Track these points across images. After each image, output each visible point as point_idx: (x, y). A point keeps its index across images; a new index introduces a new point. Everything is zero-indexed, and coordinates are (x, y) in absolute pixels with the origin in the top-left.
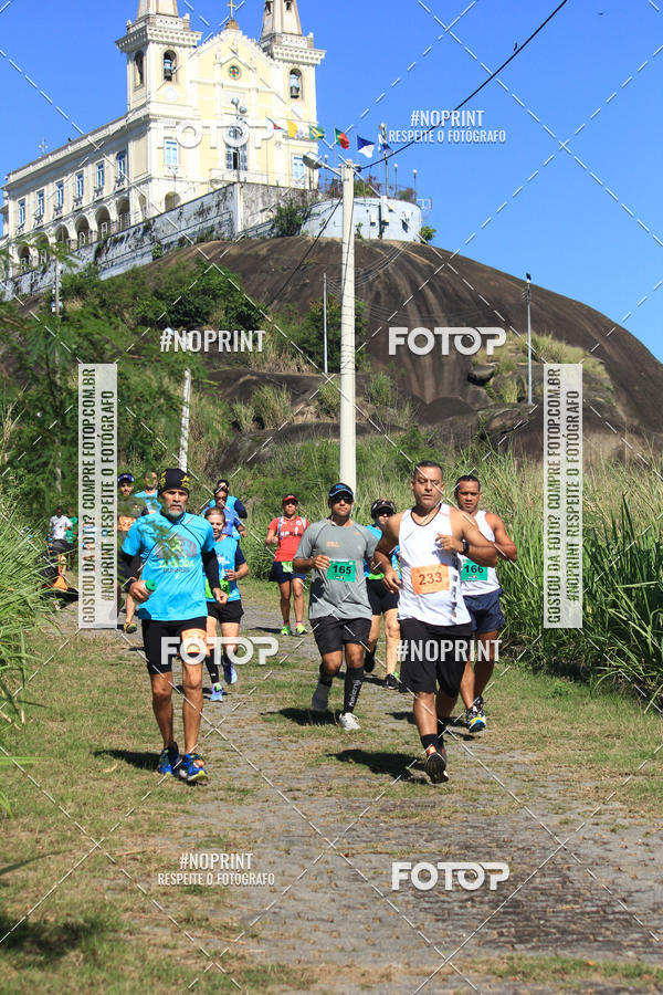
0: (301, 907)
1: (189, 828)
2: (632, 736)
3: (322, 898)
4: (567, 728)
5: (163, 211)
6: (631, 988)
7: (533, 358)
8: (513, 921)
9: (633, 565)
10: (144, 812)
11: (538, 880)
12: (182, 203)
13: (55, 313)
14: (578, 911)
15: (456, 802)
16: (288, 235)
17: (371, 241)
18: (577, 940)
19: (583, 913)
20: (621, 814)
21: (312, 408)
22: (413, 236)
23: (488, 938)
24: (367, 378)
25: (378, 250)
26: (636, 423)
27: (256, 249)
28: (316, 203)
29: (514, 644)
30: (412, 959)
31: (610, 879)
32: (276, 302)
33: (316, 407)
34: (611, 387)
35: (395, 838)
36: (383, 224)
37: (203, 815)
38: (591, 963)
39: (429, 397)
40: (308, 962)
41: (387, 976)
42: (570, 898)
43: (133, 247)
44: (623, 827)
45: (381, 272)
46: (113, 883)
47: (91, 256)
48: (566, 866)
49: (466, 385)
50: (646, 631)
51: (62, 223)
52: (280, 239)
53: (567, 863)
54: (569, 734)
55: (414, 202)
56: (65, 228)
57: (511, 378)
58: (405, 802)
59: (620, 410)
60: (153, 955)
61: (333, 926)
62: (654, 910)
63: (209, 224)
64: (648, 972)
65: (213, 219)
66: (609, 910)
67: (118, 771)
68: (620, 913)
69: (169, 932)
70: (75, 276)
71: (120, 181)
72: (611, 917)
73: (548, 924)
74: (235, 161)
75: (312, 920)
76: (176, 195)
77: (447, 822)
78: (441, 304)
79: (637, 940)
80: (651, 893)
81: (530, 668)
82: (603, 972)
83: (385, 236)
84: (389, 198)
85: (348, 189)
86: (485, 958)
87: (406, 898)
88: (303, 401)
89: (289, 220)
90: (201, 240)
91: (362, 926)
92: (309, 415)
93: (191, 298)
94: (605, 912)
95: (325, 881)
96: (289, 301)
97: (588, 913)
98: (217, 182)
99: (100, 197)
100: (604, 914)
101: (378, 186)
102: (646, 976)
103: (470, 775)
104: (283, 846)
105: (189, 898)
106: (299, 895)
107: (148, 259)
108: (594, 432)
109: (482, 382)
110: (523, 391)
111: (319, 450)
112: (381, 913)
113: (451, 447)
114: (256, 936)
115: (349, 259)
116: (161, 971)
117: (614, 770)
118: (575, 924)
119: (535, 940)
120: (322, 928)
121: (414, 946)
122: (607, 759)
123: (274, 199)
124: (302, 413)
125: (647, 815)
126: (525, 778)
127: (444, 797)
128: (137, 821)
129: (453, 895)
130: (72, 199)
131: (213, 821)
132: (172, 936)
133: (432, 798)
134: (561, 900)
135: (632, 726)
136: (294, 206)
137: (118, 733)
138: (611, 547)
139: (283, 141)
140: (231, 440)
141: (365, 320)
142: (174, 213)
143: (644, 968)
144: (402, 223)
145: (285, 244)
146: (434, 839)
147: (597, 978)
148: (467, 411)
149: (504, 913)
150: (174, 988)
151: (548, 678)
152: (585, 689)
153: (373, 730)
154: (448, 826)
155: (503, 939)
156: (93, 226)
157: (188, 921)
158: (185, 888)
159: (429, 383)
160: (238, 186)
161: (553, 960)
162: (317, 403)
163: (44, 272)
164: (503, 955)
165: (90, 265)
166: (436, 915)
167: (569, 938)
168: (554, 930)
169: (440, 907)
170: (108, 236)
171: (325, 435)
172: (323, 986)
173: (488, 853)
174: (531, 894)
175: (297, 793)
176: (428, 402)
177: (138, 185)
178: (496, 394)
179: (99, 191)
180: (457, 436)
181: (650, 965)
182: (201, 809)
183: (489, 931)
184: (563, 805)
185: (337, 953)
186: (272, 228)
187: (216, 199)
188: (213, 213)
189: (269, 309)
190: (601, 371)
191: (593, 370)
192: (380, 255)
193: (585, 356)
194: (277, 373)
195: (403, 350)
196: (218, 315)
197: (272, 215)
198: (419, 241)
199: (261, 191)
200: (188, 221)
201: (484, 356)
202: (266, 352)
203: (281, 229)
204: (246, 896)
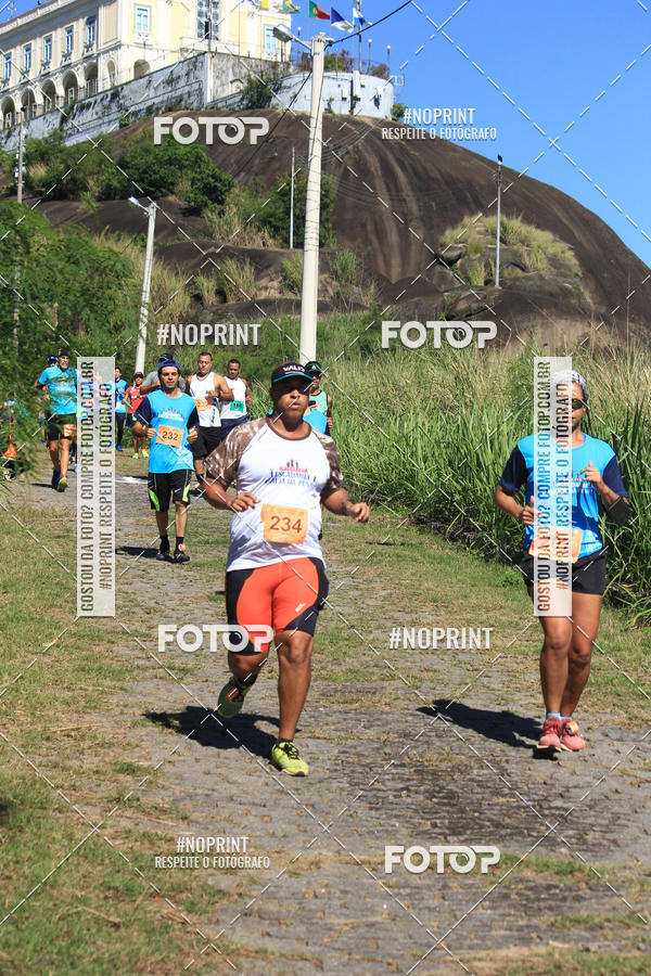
0: (234, 790)
1: (125, 706)
3: (255, 781)
4: (515, 618)
5: (132, 78)
6: (562, 885)
7: (502, 241)
8: (448, 812)
10: (81, 689)
11: (475, 772)
12: (152, 70)
13: (17, 178)
14: (514, 805)
15: (397, 689)
16: (257, 107)
17: (342, 116)
18: (511, 834)
19: (519, 807)
21: (275, 284)
22: (384, 112)
23: (421, 829)
24: (333, 255)
25: (348, 125)
26: (603, 310)
28: (287, 76)
29: (468, 530)
31: (548, 773)
32: (243, 174)
33: (280, 282)
34: (580, 273)
35: (334, 724)
36: (355, 99)
37: (141, 693)
39: (395, 276)
41: (317, 864)
42: (506, 791)
43: (100, 114)
45: (350, 148)
46: (46, 759)
47: (57, 122)
48: (504, 758)
49: (433, 267)
51: (29, 87)
52: (248, 111)
53: (506, 755)
54: (517, 624)
55: (386, 78)
56: (32, 93)
57: (479, 260)
58: (345, 687)
59: (588, 298)
60: (81, 834)
61: (265, 811)
62: (591, 807)
63: (178, 93)
64: (581, 870)
65: (182, 88)
66: (545, 805)
67: (58, 646)
68: (557, 808)
69: (99, 811)
70: (40, 141)
71: (88, 47)
73: (483, 817)
74: (207, 30)
75: (244, 804)
76: (145, 63)
77: (387, 709)
78: (411, 183)
79: (571, 837)
80: (588, 789)
81: (483, 555)
82: (535, 868)
83: (356, 111)
84: (361, 73)
85: (319, 63)
87: (341, 785)
88: (266, 276)
89: (260, 91)
90: (169, 109)
91: (294, 813)
92: (273, 291)
93: (156, 167)
94: (541, 807)
95: (259, 764)
96: (257, 174)
97: (524, 807)
98: (187, 51)
99: (67, 63)
100: (539, 809)
101: (352, 61)
102: (578, 874)
103: (414, 662)
105: (121, 777)
106: (233, 778)
107: (115, 126)
108: (561, 318)
109: (451, 262)
110: (491, 274)
111: (282, 326)
112: (315, 799)
114: (186, 818)
115: (316, 132)
116: (88, 850)
118: (509, 817)
119: (468, 832)
120: (253, 813)
121: (346, 834)
123: (244, 71)
124: (266, 288)
125: (590, 710)
126: (469, 667)
127: (385, 684)
128: (74, 698)
129: (389, 784)
130: (39, 63)
131: (151, 699)
132: (102, 816)
133: (374, 685)
134: (497, 793)
136: (265, 78)
137: (61, 606)
139: (256, 11)
140: (192, 313)
141: (333, 195)
142: (143, 81)
143: (577, 866)
144: (373, 98)
146: (372, 726)
147: (528, 874)
148: (433, 292)
149: (437, 803)
150: (100, 868)
151: (499, 566)
154: (387, 713)
155: (436, 830)
156: (60, 91)
157: (118, 800)
158: (118, 767)
159: (396, 263)
160: (208, 56)
162: (281, 278)
163: (9, 136)
165: (55, 130)
166: (370, 803)
167: (503, 832)
168: (488, 824)
169: (375, 795)
170: (74, 102)
171: (288, 311)
172: (251, 871)
173: (427, 742)
174: (467, 786)
176: (394, 282)
177: (107, 51)
178: (462, 277)
179: (67, 56)
180: (421, 317)
181: (583, 863)
182: (140, 687)
183: (423, 821)
184: (505, 696)
185: (267, 839)
186: (242, 99)
187: (186, 68)
188: (182, 82)
189: (236, 181)
190: (570, 257)
191: (560, 254)
192: (352, 131)
193: (554, 241)
194: (241, 246)
195: (370, 227)
196: (184, 186)
197: (242, 86)
198: (390, 119)
199: (232, 62)
200: (156, 89)
201: (452, 236)
202: (231, 225)
203: (250, 101)
204: (180, 777)
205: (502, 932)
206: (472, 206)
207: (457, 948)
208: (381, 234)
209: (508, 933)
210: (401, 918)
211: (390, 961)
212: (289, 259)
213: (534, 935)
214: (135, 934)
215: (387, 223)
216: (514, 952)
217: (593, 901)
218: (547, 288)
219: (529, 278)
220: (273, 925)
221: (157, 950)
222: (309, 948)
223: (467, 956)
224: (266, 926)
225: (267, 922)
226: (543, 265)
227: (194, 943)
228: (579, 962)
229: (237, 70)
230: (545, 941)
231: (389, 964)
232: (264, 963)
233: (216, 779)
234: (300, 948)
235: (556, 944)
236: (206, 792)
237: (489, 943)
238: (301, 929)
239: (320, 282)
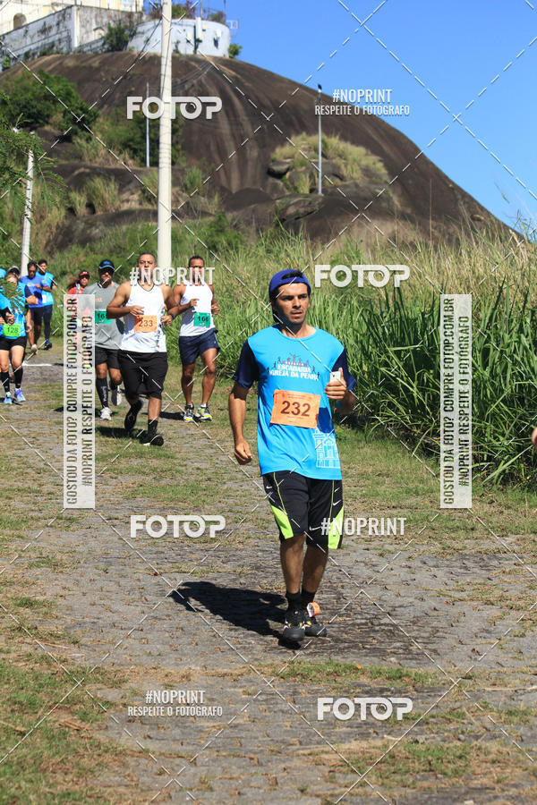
0: (116, 618)
1: (23, 551)
2: (399, 475)
3: (133, 610)
5: (12, 28)
6: (392, 688)
7: (323, 155)
9: (402, 331)
12: (28, 22)
14: (350, 622)
15: (249, 530)
16: (117, 50)
17: (187, 56)
18: (348, 648)
19: (354, 625)
20: (389, 541)
21: (136, 197)
22: (222, 51)
23: (273, 645)
24: (182, 171)
25: (193, 63)
26: (409, 211)
27: (90, 62)
28: (141, 23)
30: (209, 662)
31: (377, 596)
32: (106, 106)
33: (139, 195)
34: (389, 181)
35: (197, 560)
36: (198, 41)
37: (36, 540)
38: (359, 667)
39: (235, 186)
40: (121, 665)
41: (187, 677)
42: (343, 611)
44: (389, 552)
45: (195, 82)
48: (340, 584)
49: (267, 178)
50: (412, 387)
52: (110, 54)
53: (341, 582)
54: (346, 472)
55: (224, 23)
59: (396, 201)
61: (142, 634)
62: (414, 623)
63: (50, 40)
64: (407, 675)
65: (53, 36)
66: (376, 622)
68: (386, 625)
69: (4, 639)
72: (377, 628)
75: (125, 629)
76: (22, 16)
78: (246, 109)
79: (399, 648)
80: (412, 608)
82: (369, 674)
83: (199, 52)
84: (203, 19)
85: (167, 12)
86: (270, 662)
88: (127, 190)
89: (119, 36)
90: (44, 54)
91: (167, 635)
92: (133, 203)
93: (34, 103)
94: (372, 623)
95: (136, 596)
96: (118, 106)
97: (358, 625)
98: (57, 5)
100: (371, 626)
101: (194, 9)
102: (407, 679)
103: (262, 507)
104: (102, 566)
105: (21, 610)
106: (115, 608)
108: (374, 218)
109: (280, 175)
110: (315, 184)
111: (142, 231)
112: (183, 623)
113: (252, 230)
114: (77, 642)
115: (167, 70)
117: (384, 503)
118: (346, 633)
119: (312, 646)
120: (133, 636)
121: (210, 651)
122: (378, 495)
123: (105, 20)
124: (128, 201)
125: (410, 542)
127: (239, 525)
131: (42, 544)
132: (6, 643)
133: (229, 527)
134: (335, 613)
135: (399, 467)
136: (122, 25)
138: (384, 315)
140: (67, 223)
141: (182, 122)
142: (21, 31)
143: (405, 672)
144: (213, 40)
145: (114, 57)
146: (229, 561)
147: (364, 680)
148: (267, 199)
152: (361, 435)
153: (180, 468)
157: (20, 629)
158: (19, 602)
159: (235, 176)
160: (75, 8)
161: (327, 664)
162: (140, 192)
164: (285, 660)
166: (230, 625)
167: (341, 646)
168: (329, 639)
171: (147, 219)
172: (133, 685)
175: (115, 522)
176: (234, 192)
178: (291, 186)
180: (258, 221)
181: (409, 669)
182: (33, 534)
183: (274, 639)
185: (145, 657)
186: (104, 44)
187: (56, 19)
188: (54, 31)
189: (100, 112)
190: (380, 167)
191: (372, 166)
192: (195, 68)
193: (367, 155)
194: (106, 166)
195: (213, 148)
196: (58, 117)
197: (103, 33)
198: (227, 56)
199: (94, 13)
200: (32, 37)
201: (280, 152)
202: (97, 148)
203: (111, 45)
204: (70, 608)
205: (344, 729)
206: (298, 127)
207: (307, 744)
208: (223, 154)
209: (349, 729)
210: (259, 720)
211: (252, 756)
212: (146, 175)
213: (371, 731)
214: (38, 740)
215: (227, 144)
216: (354, 745)
217: (420, 701)
218: (362, 194)
219: (346, 186)
220: (153, 729)
221: (57, 753)
222: (184, 747)
223: (316, 750)
224: (147, 730)
225: (148, 727)
226: (357, 175)
227: (88, 746)
228: (409, 752)
229: (99, 20)
230: (381, 736)
231: (251, 759)
232: (147, 761)
233: (100, 609)
234: (177, 747)
235: (390, 737)
236: (92, 620)
237: (334, 738)
238: (177, 732)
239: (173, 194)
